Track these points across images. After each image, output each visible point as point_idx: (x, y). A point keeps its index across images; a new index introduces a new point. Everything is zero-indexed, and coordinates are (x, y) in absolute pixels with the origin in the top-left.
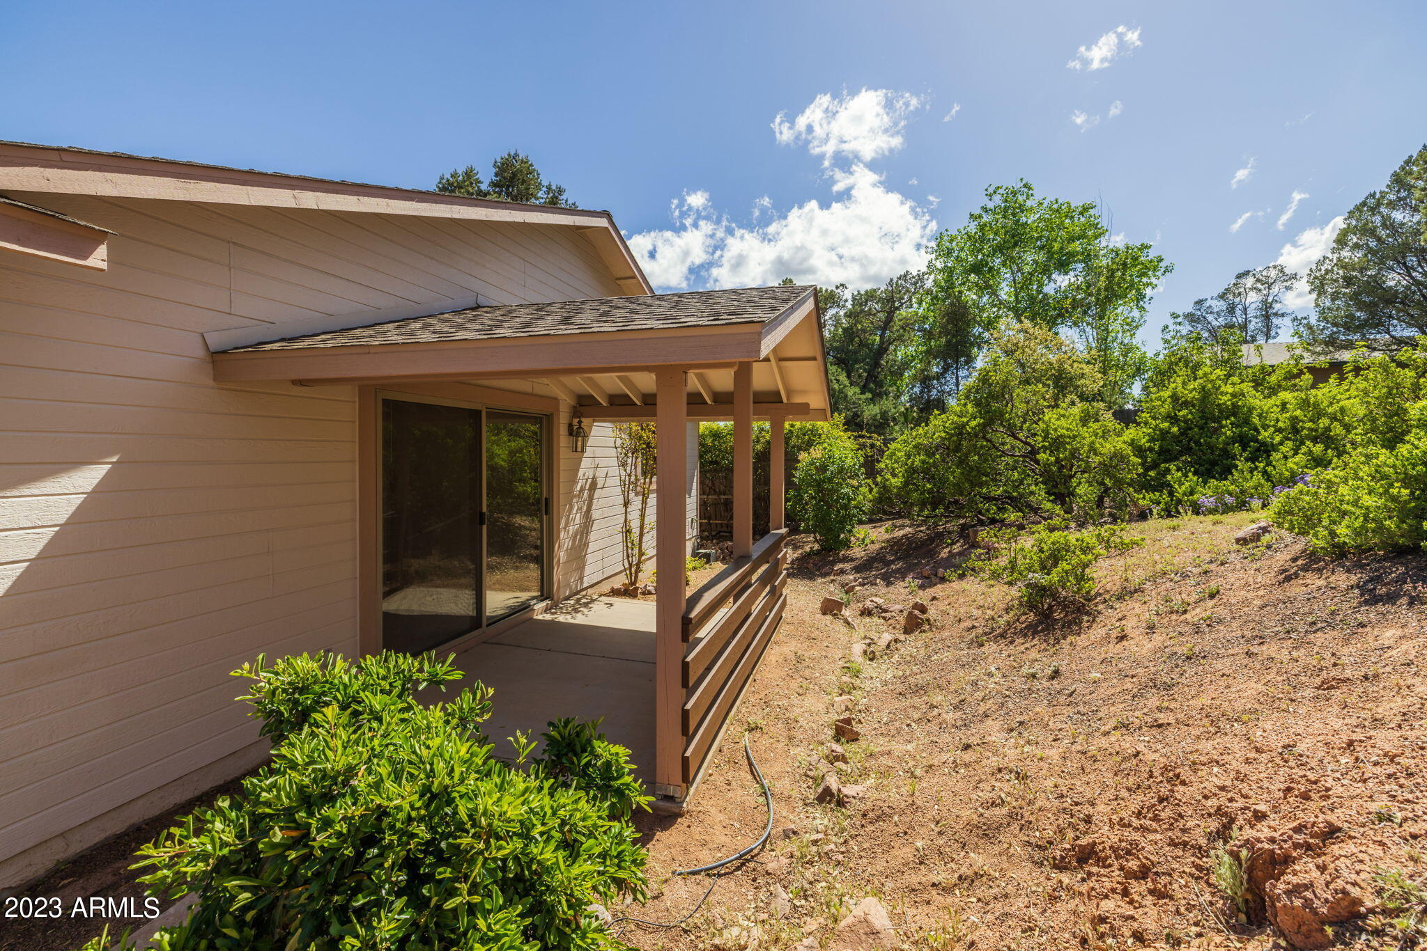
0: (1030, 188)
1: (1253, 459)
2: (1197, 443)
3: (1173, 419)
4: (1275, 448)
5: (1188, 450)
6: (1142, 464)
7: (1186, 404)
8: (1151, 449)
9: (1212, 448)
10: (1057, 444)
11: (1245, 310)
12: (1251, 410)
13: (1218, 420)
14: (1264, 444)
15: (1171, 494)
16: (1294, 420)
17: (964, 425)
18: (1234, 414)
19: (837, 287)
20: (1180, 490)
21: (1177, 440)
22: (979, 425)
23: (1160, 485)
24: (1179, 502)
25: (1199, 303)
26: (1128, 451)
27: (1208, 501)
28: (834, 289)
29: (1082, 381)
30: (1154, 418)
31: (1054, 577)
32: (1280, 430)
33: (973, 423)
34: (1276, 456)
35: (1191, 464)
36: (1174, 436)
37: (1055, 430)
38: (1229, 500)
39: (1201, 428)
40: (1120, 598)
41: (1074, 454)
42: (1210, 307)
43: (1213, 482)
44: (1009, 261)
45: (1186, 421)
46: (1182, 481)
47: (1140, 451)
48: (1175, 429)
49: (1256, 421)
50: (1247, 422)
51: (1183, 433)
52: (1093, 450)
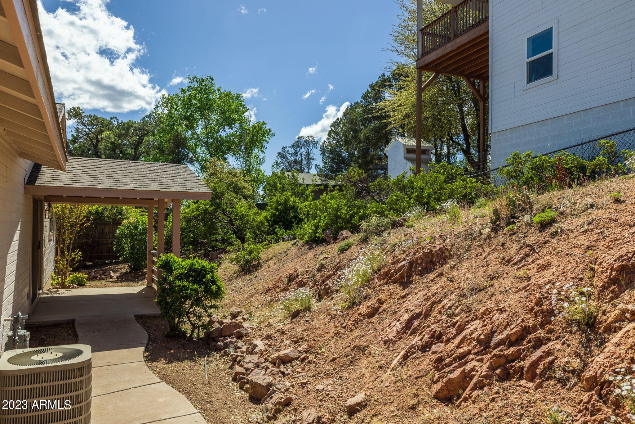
0: (212, 80)
1: (298, 224)
2: (284, 218)
3: (276, 209)
4: (303, 220)
5: (281, 221)
6: (269, 225)
7: (281, 204)
8: (271, 220)
9: (287, 219)
10: (242, 217)
11: (301, 154)
12: (298, 207)
13: (289, 210)
14: (300, 219)
15: (277, 236)
16: (308, 211)
17: (207, 209)
18: (294, 208)
19: (111, 118)
20: (279, 234)
21: (278, 217)
22: (213, 209)
23: (274, 233)
24: (279, 238)
25: (284, 148)
26: (265, 221)
27: (286, 237)
28: (110, 119)
29: (244, 190)
30: (271, 209)
31: (252, 256)
32: (305, 214)
33: (211, 208)
34: (303, 223)
35: (282, 225)
36: (277, 216)
37: (241, 212)
38: (292, 237)
39: (285, 213)
40: (267, 261)
41: (247, 222)
42: (288, 151)
43: (288, 231)
44: (203, 115)
45: (280, 210)
46: (280, 231)
47: (268, 221)
48: (277, 213)
49: (299, 211)
50: (297, 211)
51: (280, 215)
52: (254, 220)
